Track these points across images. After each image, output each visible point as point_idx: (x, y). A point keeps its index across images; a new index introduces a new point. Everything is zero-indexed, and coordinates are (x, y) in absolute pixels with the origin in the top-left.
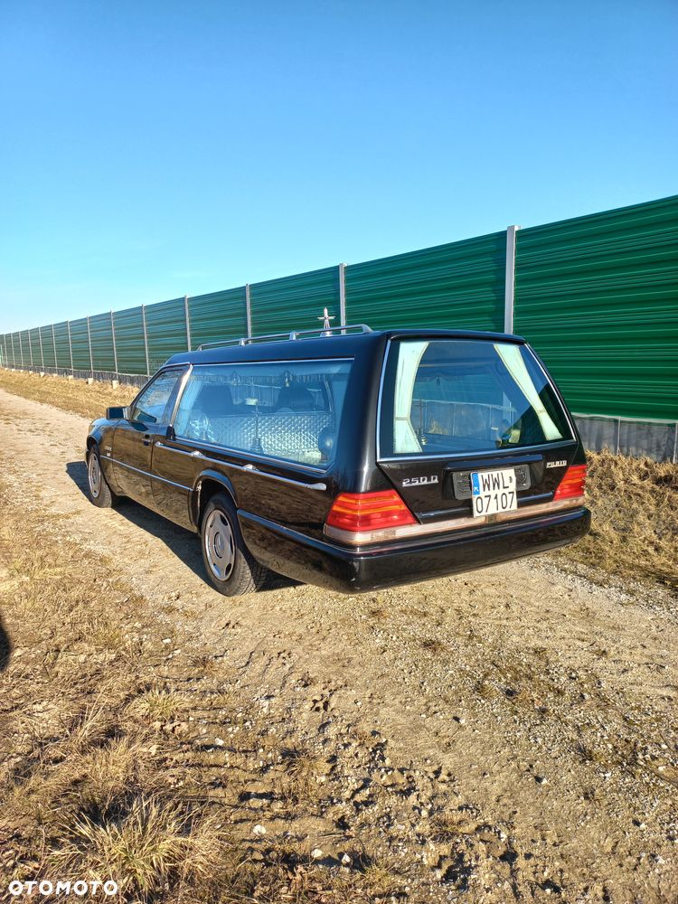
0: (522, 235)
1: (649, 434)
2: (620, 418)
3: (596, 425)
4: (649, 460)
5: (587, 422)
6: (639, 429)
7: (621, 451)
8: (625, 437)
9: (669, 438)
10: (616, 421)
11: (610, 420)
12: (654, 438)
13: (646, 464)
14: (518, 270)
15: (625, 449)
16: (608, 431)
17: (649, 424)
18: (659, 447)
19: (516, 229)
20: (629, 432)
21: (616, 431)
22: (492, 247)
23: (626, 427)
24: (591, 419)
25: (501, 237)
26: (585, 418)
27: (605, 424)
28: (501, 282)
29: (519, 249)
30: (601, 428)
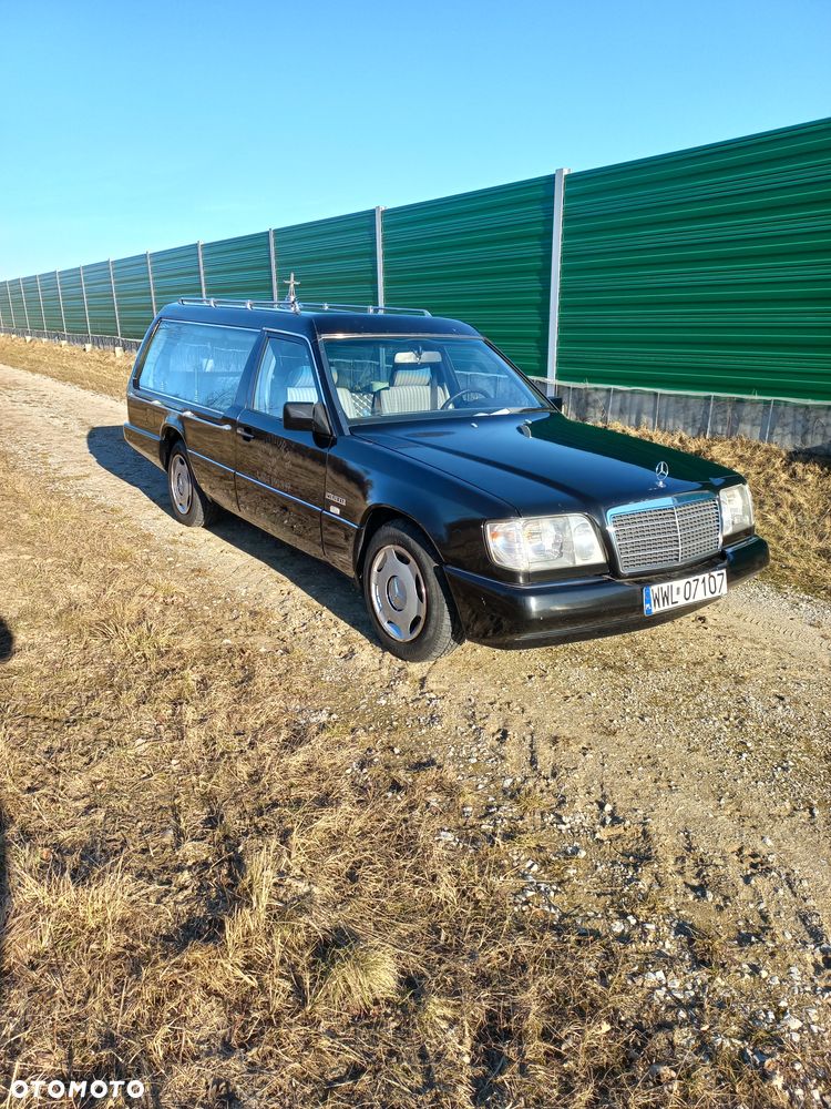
0: (572, 179)
1: (686, 408)
2: (659, 391)
3: (637, 398)
4: (684, 435)
5: (628, 395)
6: (677, 402)
7: (659, 426)
8: (664, 411)
9: (705, 412)
10: (656, 394)
11: (649, 393)
12: (691, 412)
13: (681, 440)
14: (566, 221)
15: (663, 425)
16: (648, 406)
17: (687, 396)
18: (694, 421)
19: (566, 172)
20: (668, 406)
21: (655, 405)
22: (540, 192)
23: (665, 401)
24: (633, 392)
25: (549, 181)
26: (627, 391)
27: (646, 397)
28: (549, 234)
29: (568, 197)
30: (641, 404)
